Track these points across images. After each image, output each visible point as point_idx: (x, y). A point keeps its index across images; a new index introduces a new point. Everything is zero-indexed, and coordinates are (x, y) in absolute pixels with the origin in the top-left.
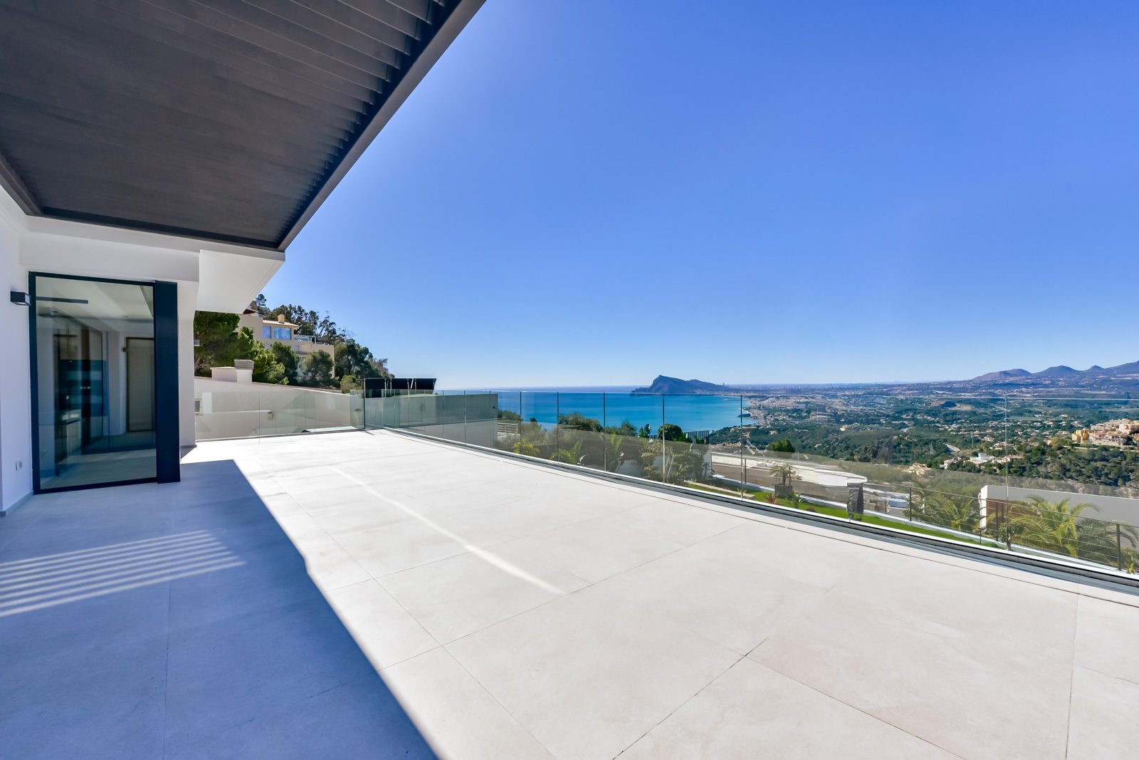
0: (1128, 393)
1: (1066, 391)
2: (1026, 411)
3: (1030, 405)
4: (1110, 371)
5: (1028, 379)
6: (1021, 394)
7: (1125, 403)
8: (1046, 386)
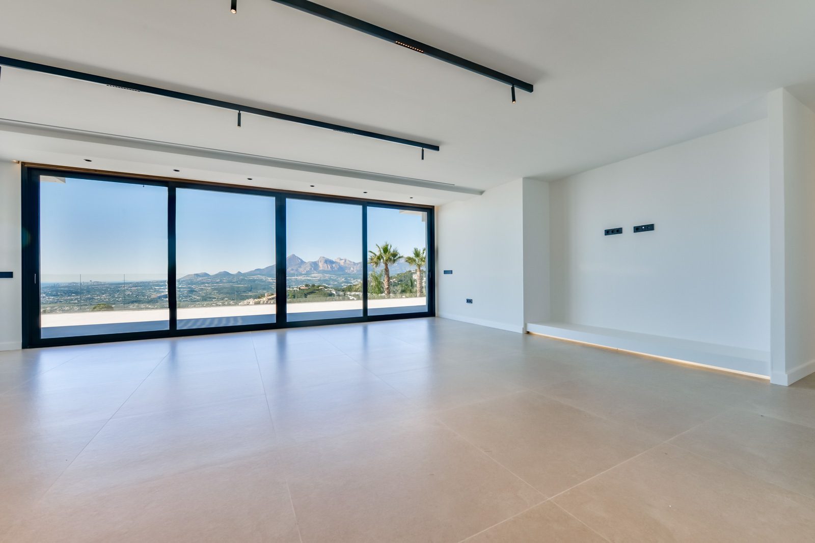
0: (251, 286)
1: (227, 285)
2: (208, 297)
3: (210, 294)
4: (244, 275)
5: (208, 278)
6: (205, 288)
7: (250, 291)
8: (217, 283)
